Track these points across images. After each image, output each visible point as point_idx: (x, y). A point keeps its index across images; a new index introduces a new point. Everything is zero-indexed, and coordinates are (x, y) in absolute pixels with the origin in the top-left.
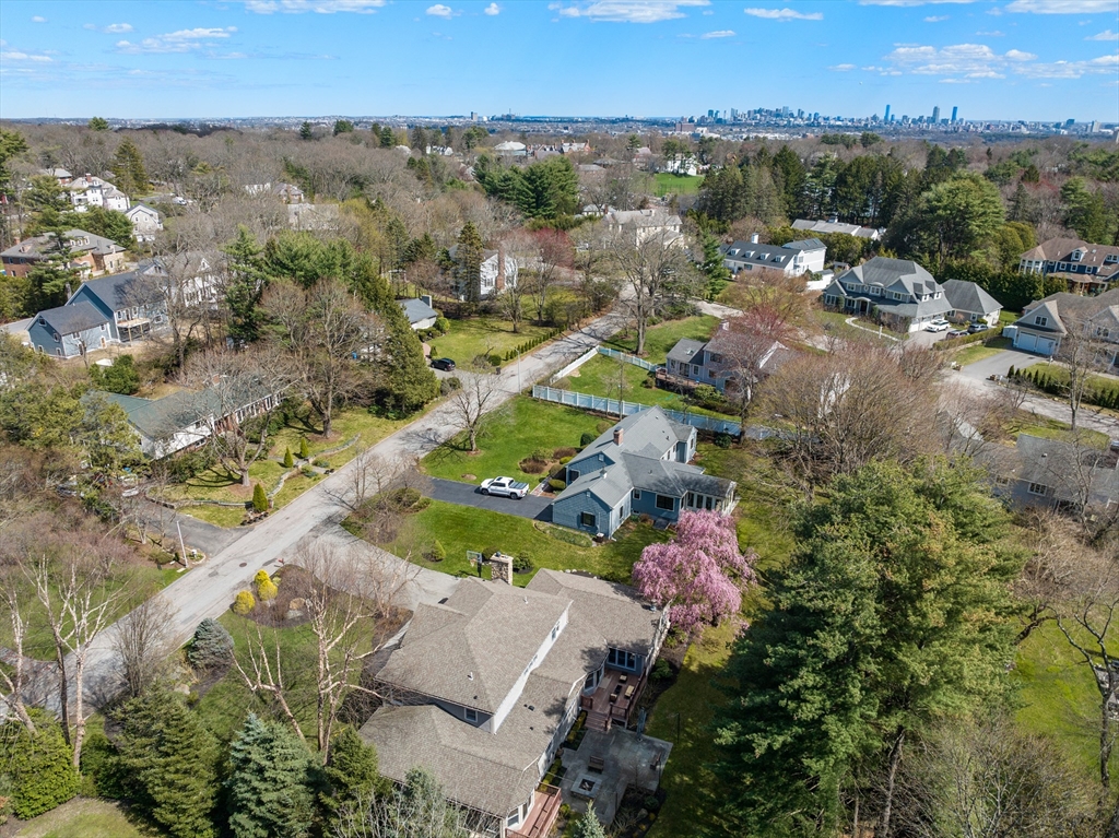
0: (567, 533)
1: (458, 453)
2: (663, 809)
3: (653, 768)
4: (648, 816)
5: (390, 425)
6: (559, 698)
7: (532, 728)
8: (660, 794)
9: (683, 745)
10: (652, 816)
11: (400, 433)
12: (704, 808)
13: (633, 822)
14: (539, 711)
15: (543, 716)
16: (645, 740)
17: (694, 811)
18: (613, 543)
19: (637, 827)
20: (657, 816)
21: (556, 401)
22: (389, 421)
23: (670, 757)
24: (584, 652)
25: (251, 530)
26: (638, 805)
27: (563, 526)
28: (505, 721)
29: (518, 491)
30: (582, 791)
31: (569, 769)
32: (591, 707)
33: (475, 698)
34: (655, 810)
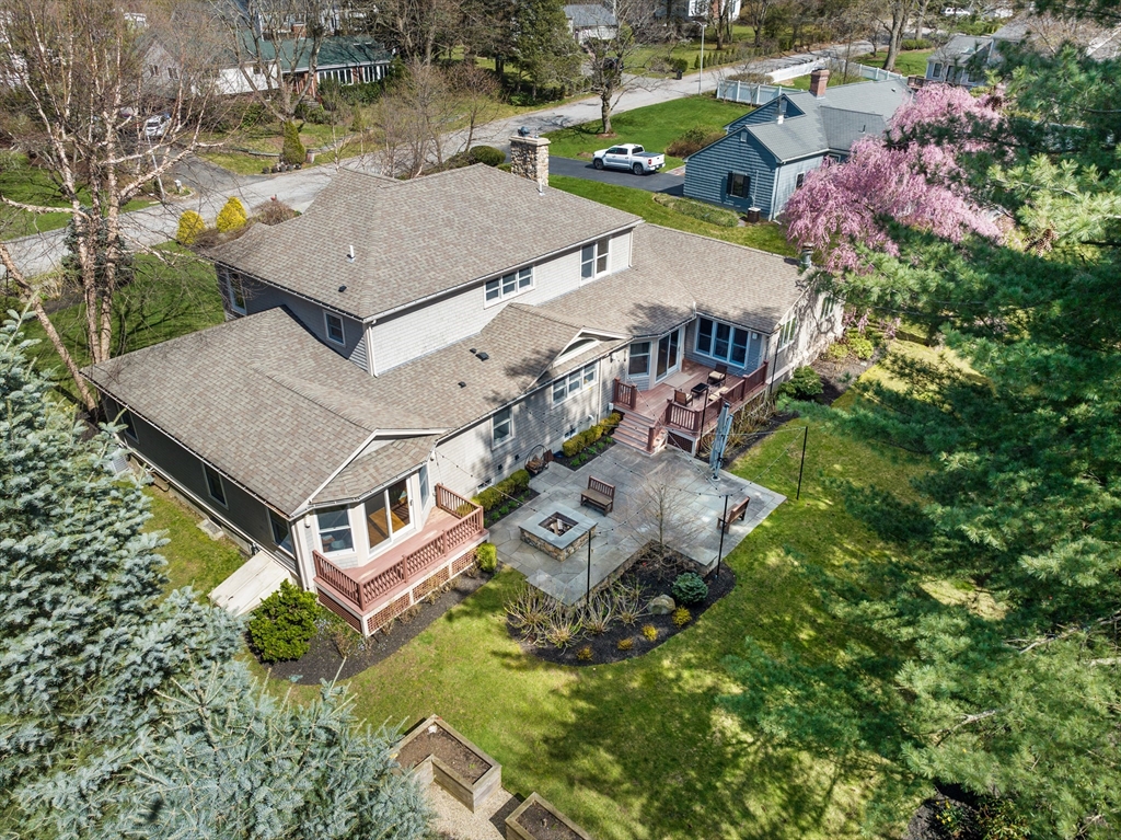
0: (701, 209)
1: (586, 136)
2: (716, 608)
3: (724, 527)
4: (672, 613)
5: (511, 110)
6: (544, 350)
7: (462, 385)
8: (721, 580)
9: (805, 503)
10: (683, 614)
11: (519, 117)
12: (819, 628)
13: (629, 615)
14: (496, 365)
15: (501, 374)
16: (726, 481)
17: (792, 628)
18: (775, 225)
19: (637, 627)
20: (695, 618)
21: (748, 101)
22: (513, 107)
23: (770, 517)
24: (639, 307)
25: (273, 178)
26: (656, 584)
27: (699, 200)
28: (414, 362)
29: (643, 160)
30: (543, 533)
31: (543, 495)
32: (632, 405)
33: (342, 289)
34: (697, 606)
